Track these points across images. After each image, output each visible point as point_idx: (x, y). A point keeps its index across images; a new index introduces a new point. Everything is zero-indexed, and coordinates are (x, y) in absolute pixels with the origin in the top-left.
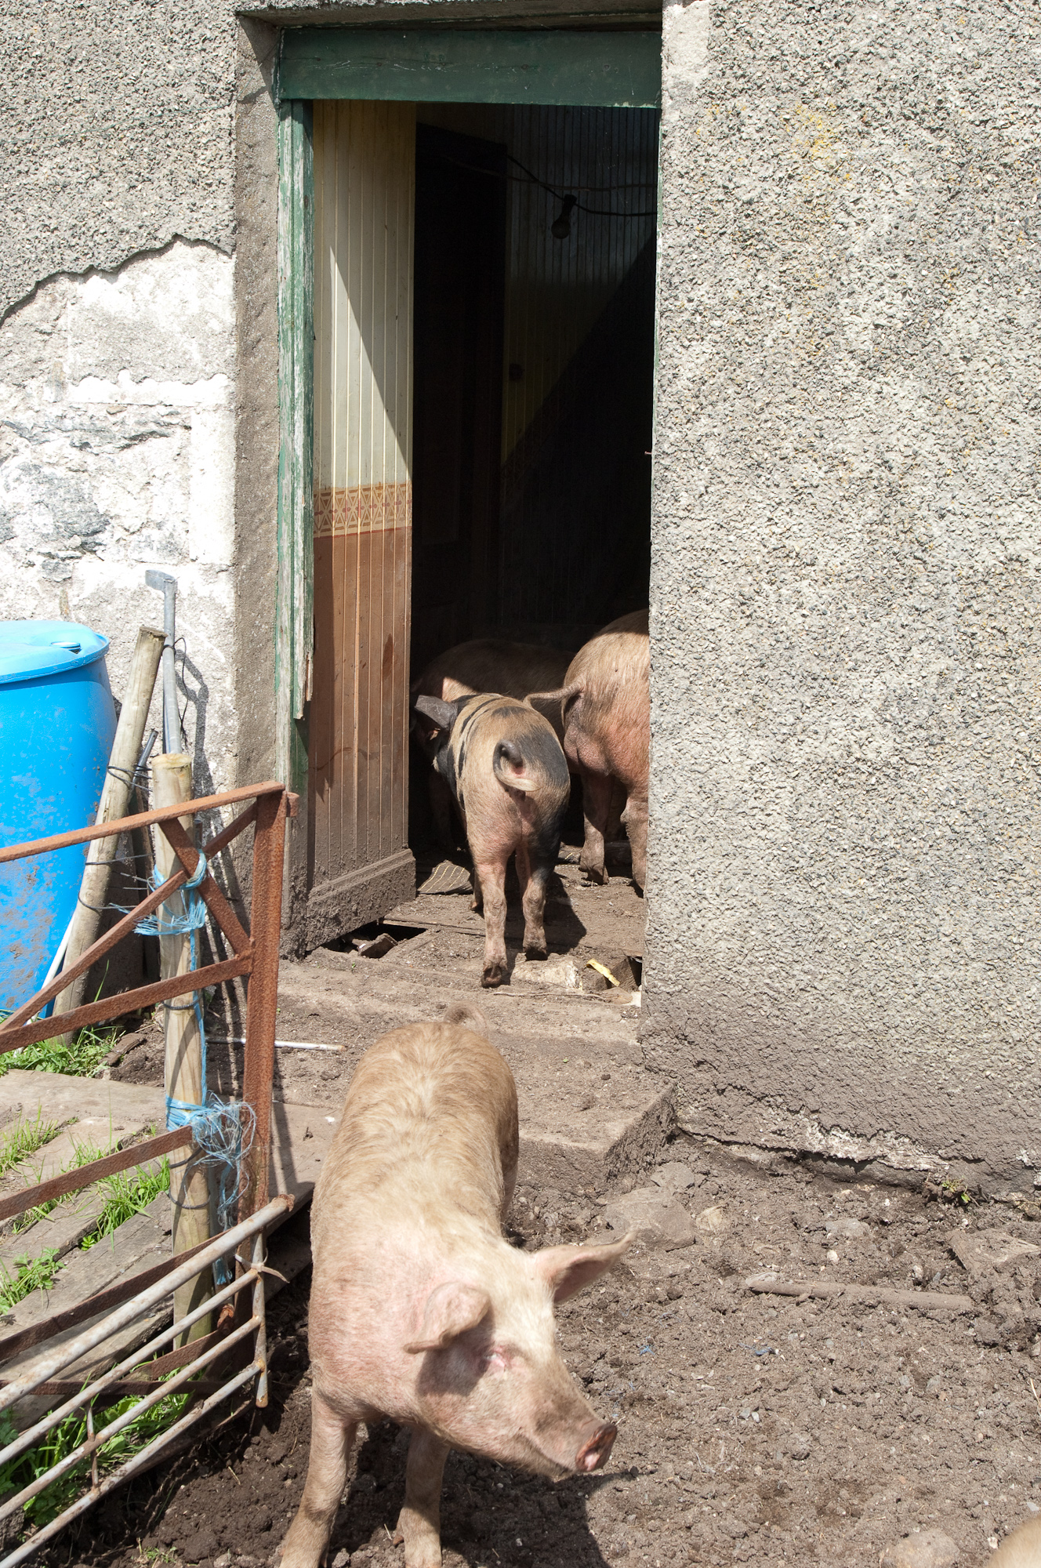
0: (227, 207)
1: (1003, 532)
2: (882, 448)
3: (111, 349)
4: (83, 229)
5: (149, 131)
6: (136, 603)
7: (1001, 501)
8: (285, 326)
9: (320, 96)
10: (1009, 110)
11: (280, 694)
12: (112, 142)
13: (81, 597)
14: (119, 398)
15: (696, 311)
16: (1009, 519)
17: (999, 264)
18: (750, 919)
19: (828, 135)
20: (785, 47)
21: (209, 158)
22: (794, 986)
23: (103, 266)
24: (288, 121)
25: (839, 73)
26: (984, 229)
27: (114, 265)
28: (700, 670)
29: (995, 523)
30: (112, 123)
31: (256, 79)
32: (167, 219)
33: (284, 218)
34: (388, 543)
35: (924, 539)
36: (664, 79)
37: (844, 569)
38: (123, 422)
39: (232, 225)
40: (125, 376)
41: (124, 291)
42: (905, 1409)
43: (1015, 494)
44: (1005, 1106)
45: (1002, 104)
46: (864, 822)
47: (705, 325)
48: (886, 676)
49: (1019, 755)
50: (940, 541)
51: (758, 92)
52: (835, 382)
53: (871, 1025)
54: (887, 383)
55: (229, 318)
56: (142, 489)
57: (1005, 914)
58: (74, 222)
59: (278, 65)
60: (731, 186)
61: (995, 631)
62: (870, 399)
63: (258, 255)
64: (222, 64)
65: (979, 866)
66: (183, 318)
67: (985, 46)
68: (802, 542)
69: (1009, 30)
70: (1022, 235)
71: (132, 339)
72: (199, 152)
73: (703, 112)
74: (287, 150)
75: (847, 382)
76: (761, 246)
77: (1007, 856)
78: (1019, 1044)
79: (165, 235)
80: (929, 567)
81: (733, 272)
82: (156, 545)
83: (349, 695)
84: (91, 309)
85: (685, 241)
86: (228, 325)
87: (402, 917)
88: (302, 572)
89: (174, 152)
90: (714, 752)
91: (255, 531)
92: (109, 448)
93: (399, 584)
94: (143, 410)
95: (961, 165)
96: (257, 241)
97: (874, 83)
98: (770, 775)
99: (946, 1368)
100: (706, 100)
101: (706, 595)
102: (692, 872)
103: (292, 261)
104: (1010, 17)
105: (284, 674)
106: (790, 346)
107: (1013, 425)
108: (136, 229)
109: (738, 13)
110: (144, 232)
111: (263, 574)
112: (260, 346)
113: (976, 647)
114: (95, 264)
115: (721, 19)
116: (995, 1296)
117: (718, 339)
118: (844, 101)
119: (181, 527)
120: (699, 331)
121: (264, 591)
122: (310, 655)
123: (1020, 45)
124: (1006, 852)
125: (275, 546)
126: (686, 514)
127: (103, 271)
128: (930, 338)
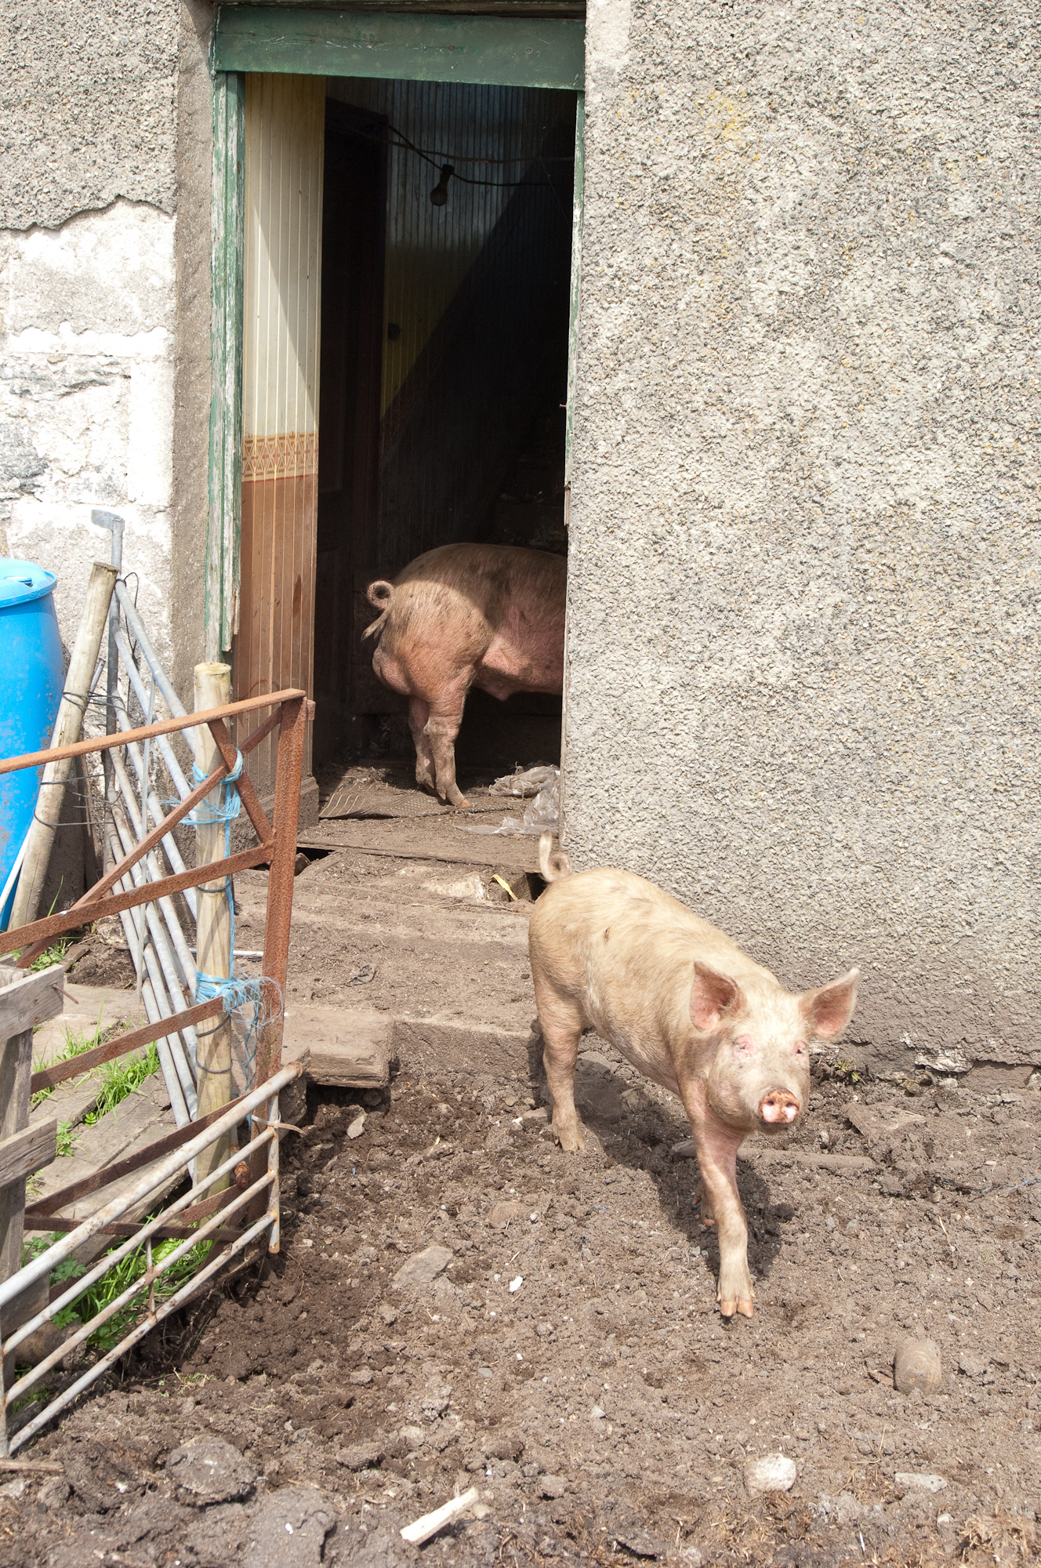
0: (168, 171)
1: (893, 479)
2: (785, 403)
3: (52, 302)
4: (27, 188)
5: (93, 98)
6: (74, 542)
7: (892, 452)
8: (218, 284)
9: (255, 69)
10: (903, 102)
11: (210, 628)
12: (56, 107)
13: (20, 536)
14: (59, 348)
15: (616, 276)
16: (899, 468)
17: (892, 239)
18: (659, 829)
19: (739, 119)
20: (700, 38)
21: (152, 125)
22: (699, 890)
23: (46, 223)
24: (223, 90)
25: (749, 64)
26: (879, 208)
27: (57, 222)
28: (616, 603)
29: (886, 471)
30: (57, 89)
31: (197, 52)
32: (110, 181)
33: (218, 182)
34: (299, 490)
35: (821, 485)
36: (587, 64)
37: (749, 511)
38: (63, 371)
39: (174, 187)
40: (66, 327)
41: (66, 247)
42: (833, 1244)
43: (904, 445)
44: (890, 994)
45: (897, 95)
46: (765, 741)
47: (624, 289)
48: (786, 608)
49: (906, 679)
50: (837, 487)
51: (675, 78)
52: (742, 343)
53: (769, 924)
54: (790, 345)
55: (170, 275)
56: (82, 434)
57: (892, 821)
58: (17, 182)
59: (215, 38)
60: (649, 163)
61: (885, 568)
62: (774, 359)
63: (195, 216)
64: (165, 37)
65: (868, 778)
66: (125, 274)
67: (882, 44)
68: (710, 488)
69: (903, 30)
70: (913, 213)
71: (73, 293)
72: (142, 119)
73: (624, 95)
74: (221, 118)
75: (753, 343)
76: (676, 218)
77: (894, 769)
78: (903, 939)
79: (107, 196)
80: (827, 511)
81: (650, 241)
82: (95, 487)
83: (265, 630)
84: (34, 264)
85: (605, 211)
86: (168, 281)
87: (311, 840)
88: (231, 514)
89: (118, 119)
90: (628, 678)
91: (189, 475)
92: (49, 395)
93: (307, 528)
94: (83, 360)
95: (859, 150)
96: (194, 203)
97: (781, 73)
98: (679, 698)
99: (862, 1213)
100: (627, 84)
101: (622, 535)
102: (606, 787)
103: (226, 223)
104: (904, 19)
105: (214, 610)
106: (702, 308)
107: (903, 383)
108: (79, 189)
109: (658, 6)
110: (87, 192)
111: (196, 515)
112: (196, 302)
113: (868, 582)
114: (39, 222)
115: (642, 11)
116: (894, 1156)
117: (636, 302)
118: (754, 89)
119: (119, 471)
120: (618, 294)
121: (196, 532)
122: (237, 592)
123: (913, 44)
124: (893, 766)
125: (206, 489)
126: (604, 461)
127: (45, 228)
128: (829, 304)
